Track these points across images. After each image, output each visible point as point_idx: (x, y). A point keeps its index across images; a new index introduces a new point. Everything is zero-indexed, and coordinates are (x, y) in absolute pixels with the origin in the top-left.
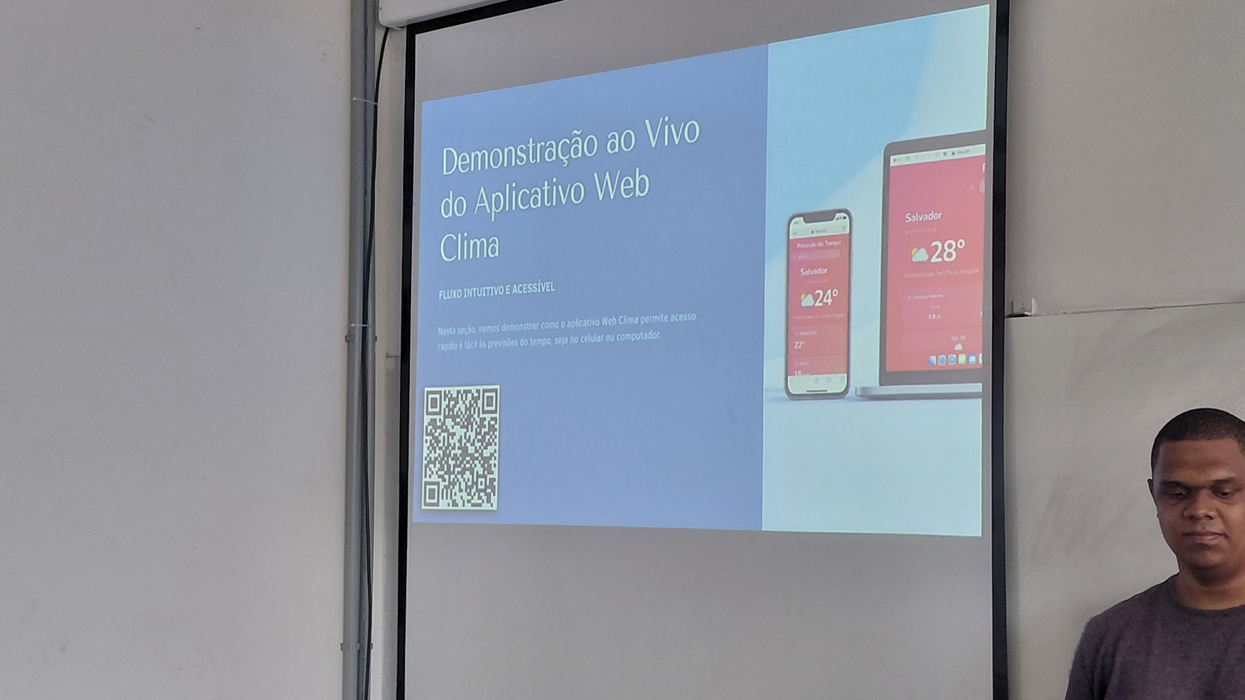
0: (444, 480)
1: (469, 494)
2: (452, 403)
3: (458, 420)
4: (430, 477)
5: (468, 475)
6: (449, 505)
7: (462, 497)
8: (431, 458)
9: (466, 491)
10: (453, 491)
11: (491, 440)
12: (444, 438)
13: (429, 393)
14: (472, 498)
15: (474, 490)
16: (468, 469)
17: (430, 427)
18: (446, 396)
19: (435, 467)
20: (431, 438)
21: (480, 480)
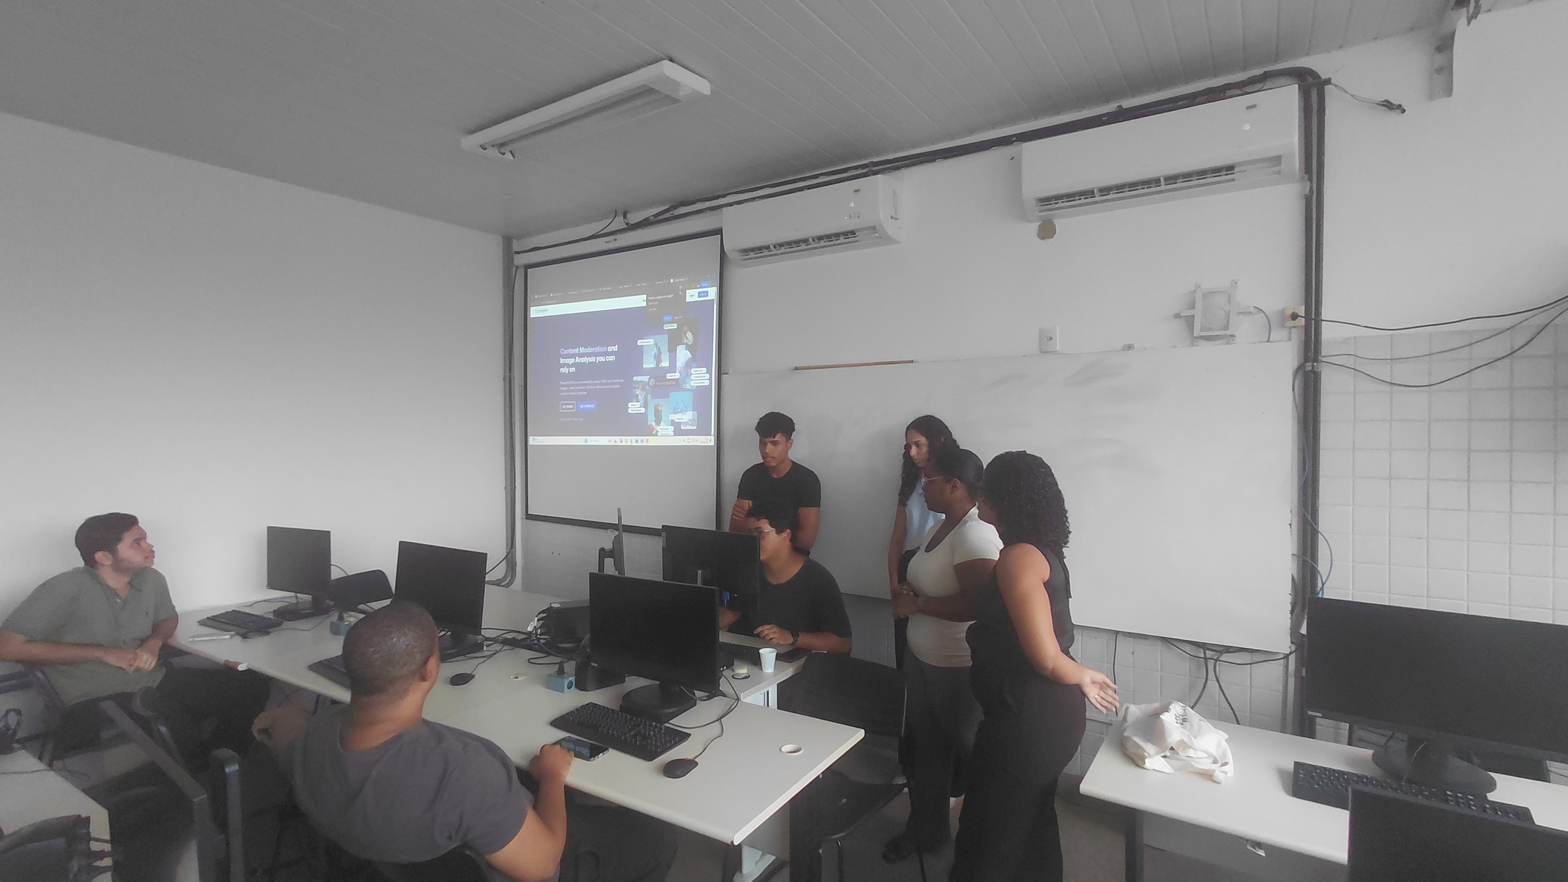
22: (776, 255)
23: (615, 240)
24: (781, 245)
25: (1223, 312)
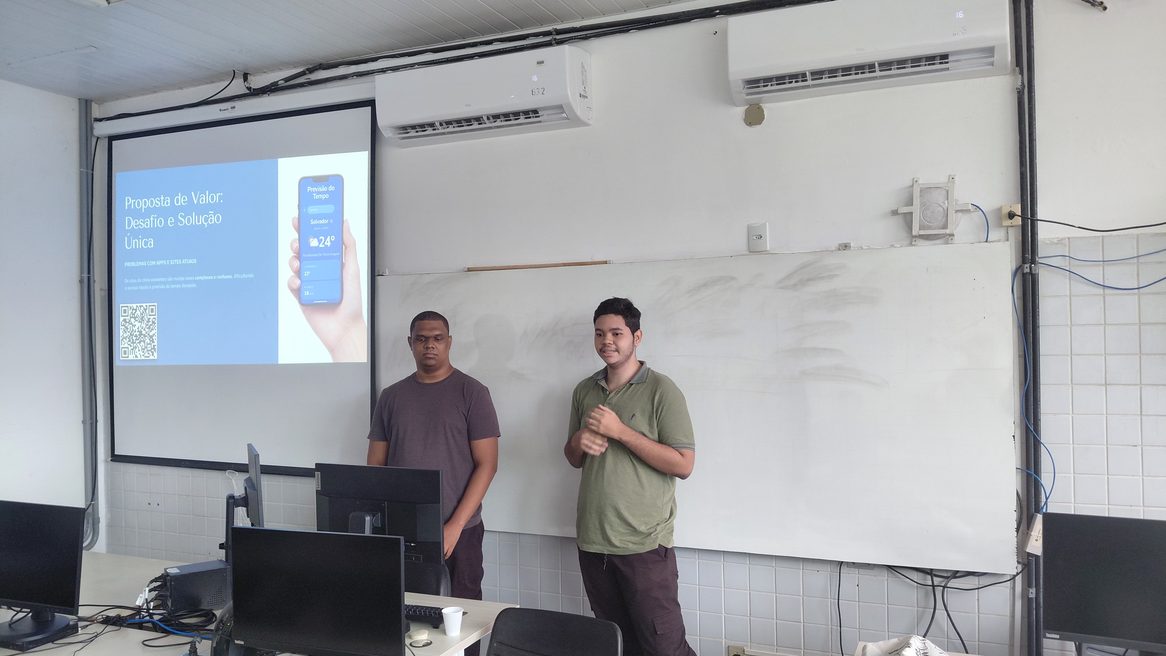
0: (131, 346)
1: (143, 352)
2: (134, 311)
3: (137, 319)
4: (124, 345)
5: (142, 343)
6: (133, 357)
7: (140, 354)
8: (124, 336)
9: (142, 351)
10: (136, 351)
11: (153, 328)
12: (130, 327)
13: (122, 307)
14: (145, 354)
15: (145, 350)
16: (142, 341)
17: (123, 322)
18: (131, 308)
19: (126, 340)
20: (124, 327)
21: (148, 346)
22: (444, 134)
23: (232, 108)
24: (449, 123)
25: (942, 209)
